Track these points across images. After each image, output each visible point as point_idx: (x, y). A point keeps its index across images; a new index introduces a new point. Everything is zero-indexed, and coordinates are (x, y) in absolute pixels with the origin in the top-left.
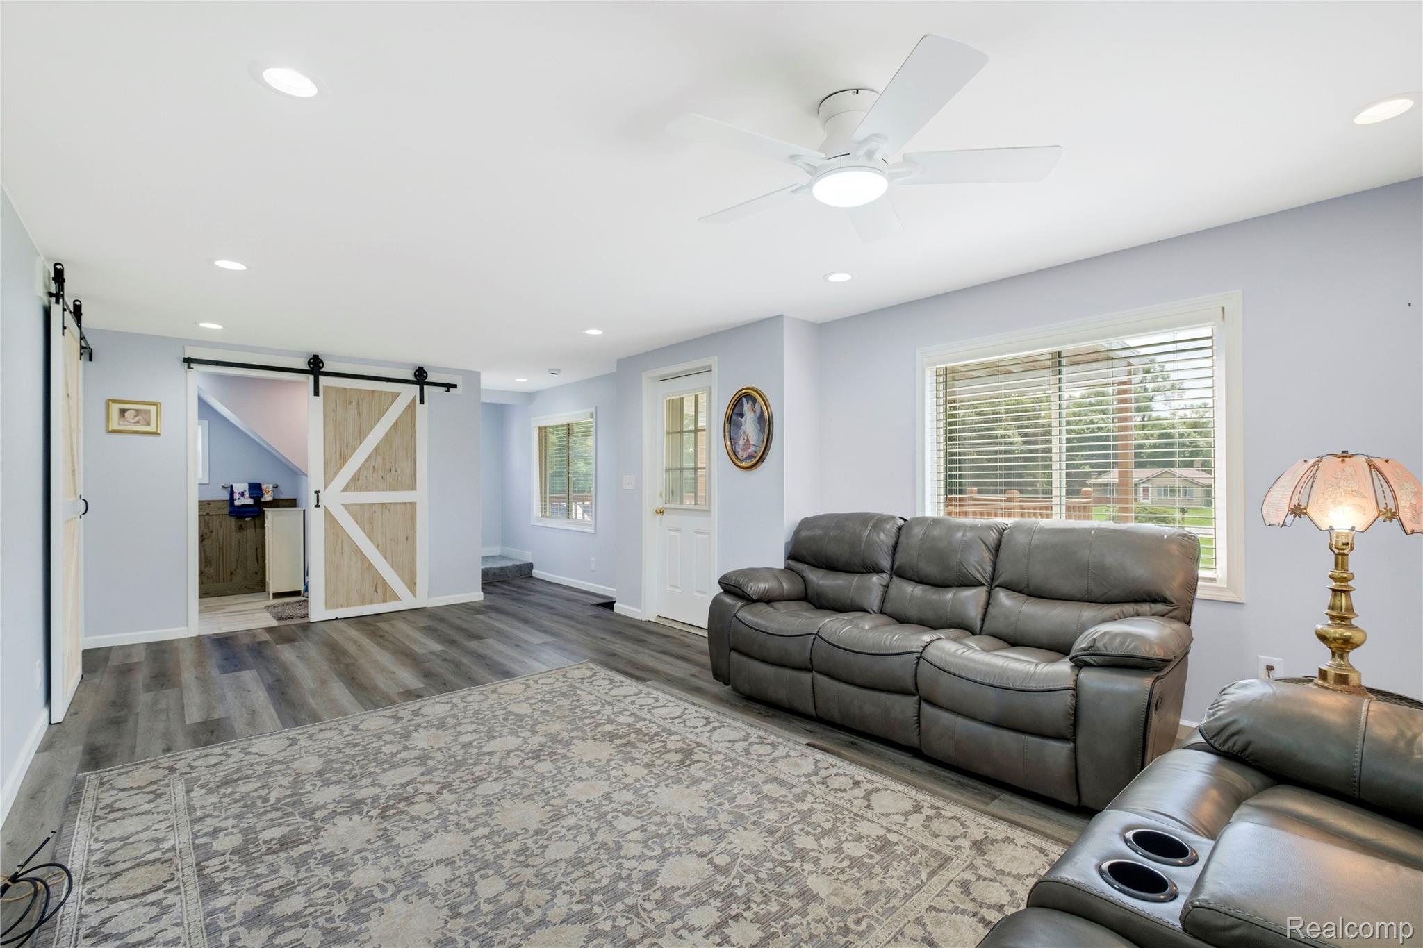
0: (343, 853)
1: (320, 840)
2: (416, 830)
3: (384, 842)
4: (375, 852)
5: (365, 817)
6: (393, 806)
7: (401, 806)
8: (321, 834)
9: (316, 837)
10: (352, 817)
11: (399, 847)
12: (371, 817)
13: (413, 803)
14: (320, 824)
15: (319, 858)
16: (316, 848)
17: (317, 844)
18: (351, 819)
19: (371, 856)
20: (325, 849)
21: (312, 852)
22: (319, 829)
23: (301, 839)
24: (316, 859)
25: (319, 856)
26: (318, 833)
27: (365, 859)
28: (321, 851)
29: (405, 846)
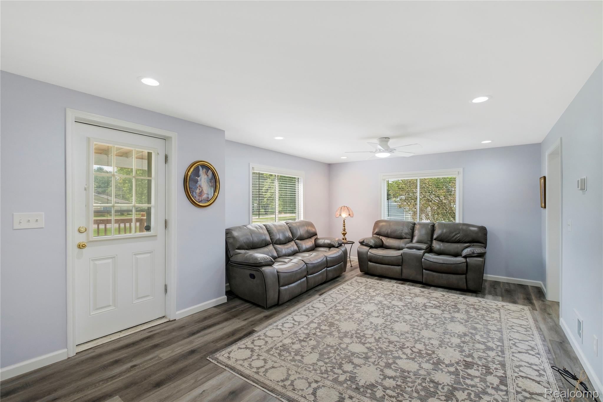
0: (456, 349)
1: (460, 358)
2: (430, 342)
3: (442, 345)
4: (447, 344)
5: (439, 356)
6: (427, 353)
7: (424, 352)
8: (458, 361)
9: (460, 361)
10: (442, 359)
11: (440, 341)
12: (437, 355)
13: (420, 350)
14: (455, 365)
15: (464, 353)
16: (463, 357)
17: (462, 358)
18: (444, 359)
19: (449, 344)
20: (460, 355)
21: (465, 356)
22: (457, 363)
23: (465, 363)
24: (465, 353)
25: (464, 354)
26: (458, 362)
27: (452, 344)
28: (462, 355)
29: (438, 340)
